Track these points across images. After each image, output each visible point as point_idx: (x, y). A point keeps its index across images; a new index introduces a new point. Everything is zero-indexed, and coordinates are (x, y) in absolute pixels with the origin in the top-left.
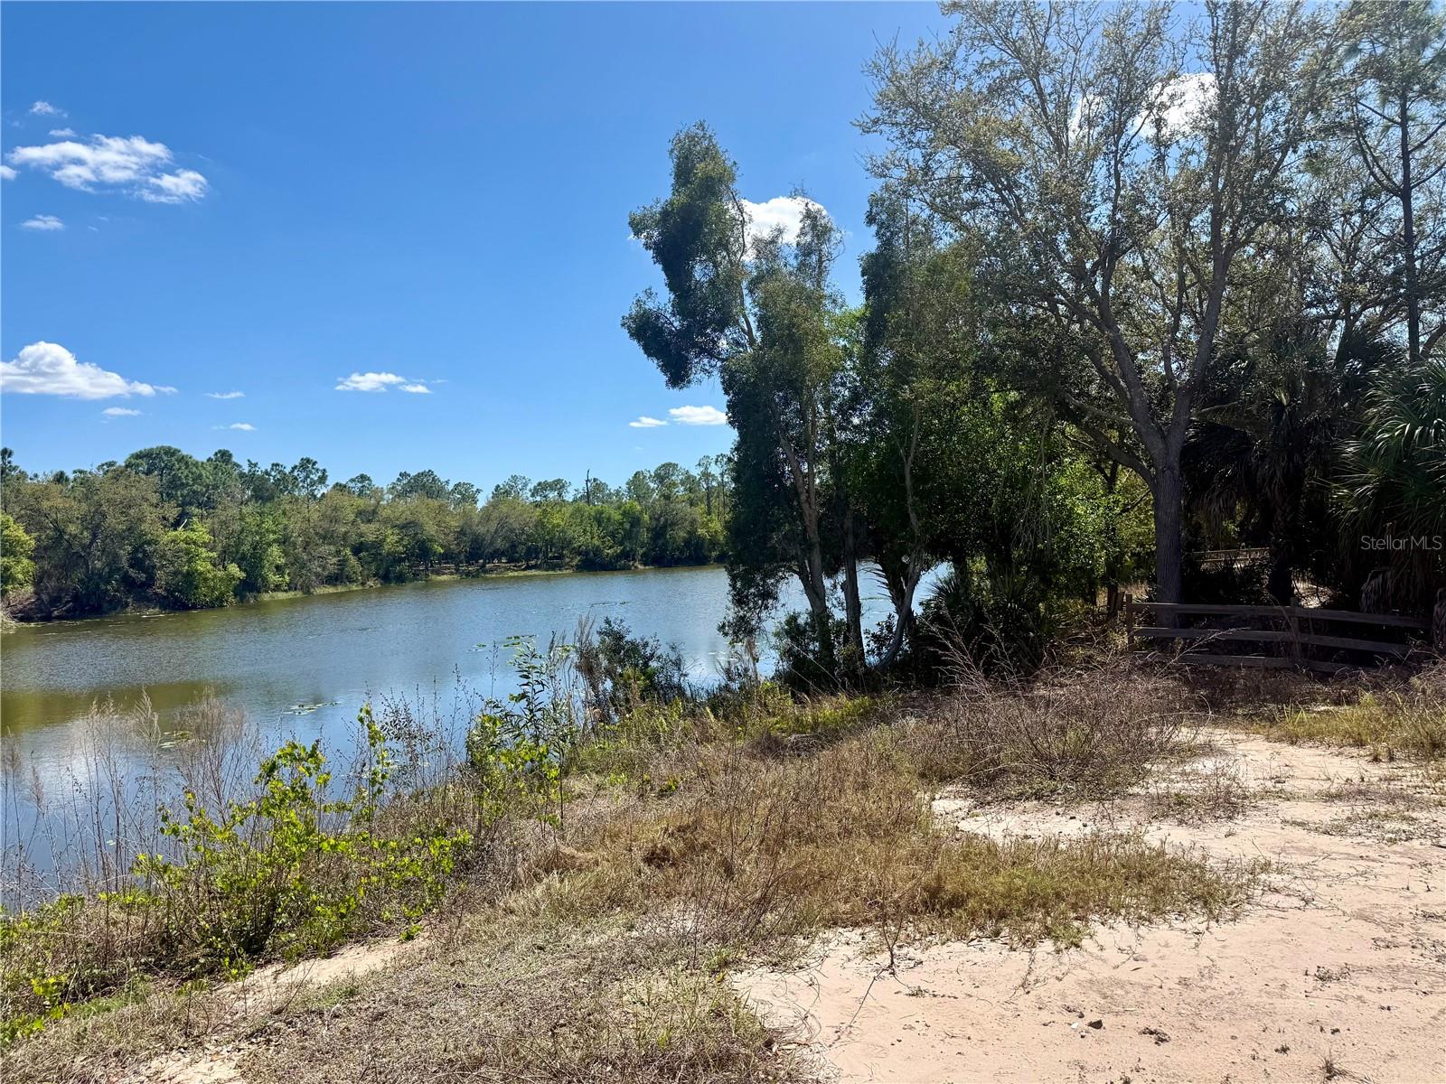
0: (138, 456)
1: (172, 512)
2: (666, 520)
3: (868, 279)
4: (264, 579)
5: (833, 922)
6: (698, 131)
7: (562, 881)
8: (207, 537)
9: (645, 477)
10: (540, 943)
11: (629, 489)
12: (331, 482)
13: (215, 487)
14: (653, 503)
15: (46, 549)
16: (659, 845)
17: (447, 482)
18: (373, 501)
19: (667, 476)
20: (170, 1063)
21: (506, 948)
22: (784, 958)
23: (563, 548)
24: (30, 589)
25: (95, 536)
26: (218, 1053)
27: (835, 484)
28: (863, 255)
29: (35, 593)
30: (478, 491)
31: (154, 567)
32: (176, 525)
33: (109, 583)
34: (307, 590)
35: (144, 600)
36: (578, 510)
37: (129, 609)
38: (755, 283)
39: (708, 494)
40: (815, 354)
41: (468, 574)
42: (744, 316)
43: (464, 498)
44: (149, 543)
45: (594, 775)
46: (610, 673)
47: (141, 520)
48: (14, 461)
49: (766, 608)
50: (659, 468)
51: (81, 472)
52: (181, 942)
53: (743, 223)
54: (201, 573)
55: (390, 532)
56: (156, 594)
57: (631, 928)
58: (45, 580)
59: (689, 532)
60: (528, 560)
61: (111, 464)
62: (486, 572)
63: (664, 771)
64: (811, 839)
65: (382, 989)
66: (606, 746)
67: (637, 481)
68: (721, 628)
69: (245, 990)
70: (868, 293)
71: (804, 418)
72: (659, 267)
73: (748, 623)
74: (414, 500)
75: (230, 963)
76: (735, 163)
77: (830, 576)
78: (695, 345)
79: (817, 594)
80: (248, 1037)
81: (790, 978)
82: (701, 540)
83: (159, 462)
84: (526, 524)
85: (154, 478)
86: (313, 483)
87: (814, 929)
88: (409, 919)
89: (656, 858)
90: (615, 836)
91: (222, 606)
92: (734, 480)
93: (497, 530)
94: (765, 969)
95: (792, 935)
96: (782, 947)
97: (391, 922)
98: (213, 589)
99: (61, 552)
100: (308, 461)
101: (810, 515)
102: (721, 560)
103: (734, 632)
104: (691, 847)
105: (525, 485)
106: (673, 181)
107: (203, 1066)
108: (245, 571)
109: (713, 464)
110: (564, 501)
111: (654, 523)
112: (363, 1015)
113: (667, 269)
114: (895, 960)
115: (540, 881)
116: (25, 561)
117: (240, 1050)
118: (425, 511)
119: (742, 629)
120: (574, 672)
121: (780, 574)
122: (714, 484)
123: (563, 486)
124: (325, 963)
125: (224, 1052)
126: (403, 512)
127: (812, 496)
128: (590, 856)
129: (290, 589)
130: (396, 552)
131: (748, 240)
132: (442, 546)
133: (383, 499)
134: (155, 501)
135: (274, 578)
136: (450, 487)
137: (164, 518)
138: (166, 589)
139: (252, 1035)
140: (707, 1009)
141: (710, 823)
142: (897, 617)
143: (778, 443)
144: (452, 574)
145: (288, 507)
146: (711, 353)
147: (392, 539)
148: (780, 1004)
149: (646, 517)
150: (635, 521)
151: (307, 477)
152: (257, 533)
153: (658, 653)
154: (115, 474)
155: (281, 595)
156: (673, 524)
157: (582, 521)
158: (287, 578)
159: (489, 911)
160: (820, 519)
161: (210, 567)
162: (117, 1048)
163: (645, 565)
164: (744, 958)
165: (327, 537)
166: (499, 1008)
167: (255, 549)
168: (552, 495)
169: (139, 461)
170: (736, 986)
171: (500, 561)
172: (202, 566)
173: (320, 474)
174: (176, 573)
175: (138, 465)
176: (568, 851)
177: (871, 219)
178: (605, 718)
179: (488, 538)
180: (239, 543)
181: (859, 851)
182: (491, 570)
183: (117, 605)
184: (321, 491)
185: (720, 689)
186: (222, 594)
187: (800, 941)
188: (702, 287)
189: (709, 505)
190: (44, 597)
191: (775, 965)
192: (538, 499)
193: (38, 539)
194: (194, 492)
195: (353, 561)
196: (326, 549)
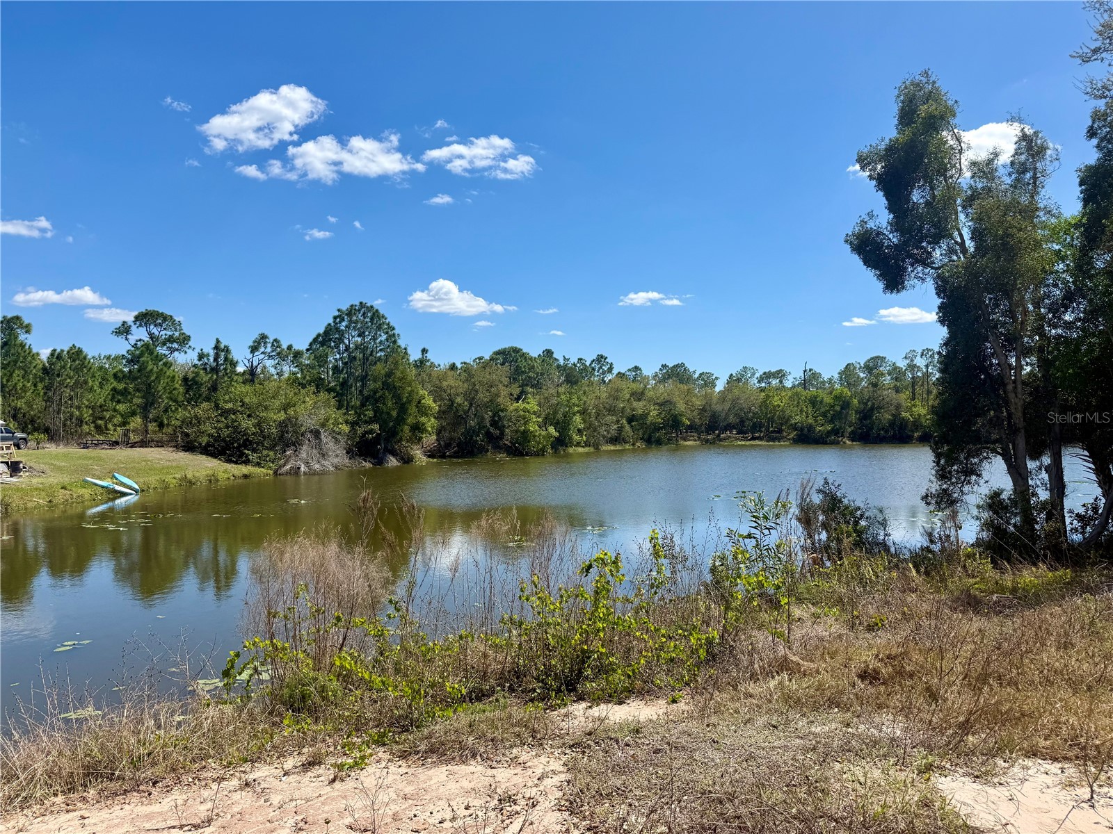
0: (498, 353)
1: (516, 391)
2: (874, 404)
3: (1086, 190)
4: (570, 438)
5: (1033, 753)
6: (922, 78)
7: (790, 680)
8: (536, 408)
9: (855, 368)
10: (774, 723)
11: (841, 378)
12: (615, 371)
13: (542, 374)
14: (862, 389)
15: (444, 412)
16: (871, 667)
17: (694, 372)
18: (642, 385)
19: (876, 367)
20: (524, 753)
21: (748, 721)
22: (986, 773)
23: (782, 424)
24: (434, 437)
25: (471, 405)
26: (552, 753)
27: (1043, 376)
28: (1082, 166)
29: (437, 440)
30: (716, 378)
31: (504, 426)
32: (517, 399)
33: (478, 436)
34: (597, 448)
35: (498, 448)
36: (797, 394)
37: (489, 453)
38: (969, 202)
39: (913, 383)
40: (1029, 260)
41: (707, 441)
42: (958, 230)
43: (706, 385)
44: (502, 411)
45: (810, 606)
46: (825, 526)
47: (498, 395)
48: (429, 356)
49: (969, 483)
50: (869, 361)
51: (465, 363)
52: (525, 676)
53: (961, 152)
54: (532, 432)
55: (652, 408)
56: (505, 444)
57: (848, 725)
58: (443, 432)
59: (893, 415)
60: (752, 433)
61: (480, 358)
62: (720, 440)
63: (871, 610)
64: (1013, 683)
65: (658, 733)
66: (820, 584)
67: (848, 372)
68: (925, 498)
69: (567, 715)
70: (1086, 201)
71: (1013, 317)
72: (881, 194)
73: (950, 495)
74: (670, 385)
75: (556, 696)
76: (956, 102)
77: (1033, 458)
78: (910, 256)
79: (1020, 475)
80: (571, 747)
81: (991, 790)
82: (904, 422)
83: (509, 356)
84: (753, 405)
85: (506, 368)
86: (604, 373)
87: (1014, 755)
88: (674, 687)
89: (868, 676)
90: (833, 655)
91: (543, 455)
92: (941, 371)
93: (730, 408)
94: (967, 779)
95: (993, 756)
96: (983, 764)
97: (661, 688)
98: (539, 443)
99: (452, 414)
100: (602, 357)
101: (1016, 404)
102: (925, 439)
103: (936, 502)
104: (900, 673)
105: (753, 374)
106: (896, 122)
107: (543, 759)
108: (558, 431)
109: (918, 357)
110: (784, 386)
111: (862, 406)
112: (645, 747)
113: (888, 196)
114: (1094, 796)
115: (773, 677)
116: (433, 419)
117: (565, 754)
118: (677, 393)
119: (944, 501)
120: (794, 522)
121: (985, 454)
122: (919, 374)
123: (784, 375)
124: (617, 707)
125: (556, 753)
126: (662, 393)
127: (1019, 386)
128: (812, 665)
129: (586, 446)
130: (656, 423)
131: (965, 163)
132: (689, 419)
133: (649, 384)
134: (506, 383)
135: (577, 438)
136: (696, 376)
137: (511, 394)
138: (510, 442)
139: (573, 746)
140: (916, 799)
141: (916, 656)
142: (1103, 501)
143: (987, 340)
144: (695, 440)
145: (586, 389)
146: (925, 261)
147: (653, 413)
148: (982, 809)
149: (855, 401)
150: (846, 405)
151: (601, 368)
152: (567, 405)
153: (867, 514)
154: (484, 365)
155: (580, 450)
156: (879, 408)
157: (798, 403)
158: (584, 438)
159: (733, 693)
160: (1026, 407)
161: (537, 428)
162: (493, 736)
163: (853, 441)
164: (948, 766)
165: (611, 411)
166: (745, 763)
167: (565, 417)
168: (775, 382)
169: (498, 356)
170: (940, 786)
171: (731, 433)
172: (533, 427)
173: (609, 366)
174: (517, 431)
175: (497, 359)
176: (794, 659)
177: (1092, 133)
178: (818, 562)
179: (723, 415)
180: (555, 413)
181: (1061, 700)
182: (724, 439)
183: (482, 450)
184: (608, 377)
185: (922, 549)
186: (544, 447)
187: (1000, 762)
188: (918, 208)
189: (914, 394)
190: (442, 443)
191: (977, 777)
192: (763, 385)
193: (440, 406)
194: (530, 377)
195: (627, 428)
196: (610, 418)
